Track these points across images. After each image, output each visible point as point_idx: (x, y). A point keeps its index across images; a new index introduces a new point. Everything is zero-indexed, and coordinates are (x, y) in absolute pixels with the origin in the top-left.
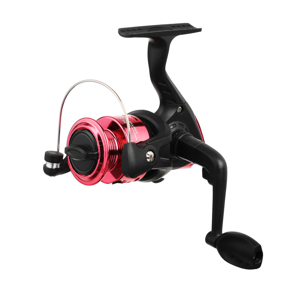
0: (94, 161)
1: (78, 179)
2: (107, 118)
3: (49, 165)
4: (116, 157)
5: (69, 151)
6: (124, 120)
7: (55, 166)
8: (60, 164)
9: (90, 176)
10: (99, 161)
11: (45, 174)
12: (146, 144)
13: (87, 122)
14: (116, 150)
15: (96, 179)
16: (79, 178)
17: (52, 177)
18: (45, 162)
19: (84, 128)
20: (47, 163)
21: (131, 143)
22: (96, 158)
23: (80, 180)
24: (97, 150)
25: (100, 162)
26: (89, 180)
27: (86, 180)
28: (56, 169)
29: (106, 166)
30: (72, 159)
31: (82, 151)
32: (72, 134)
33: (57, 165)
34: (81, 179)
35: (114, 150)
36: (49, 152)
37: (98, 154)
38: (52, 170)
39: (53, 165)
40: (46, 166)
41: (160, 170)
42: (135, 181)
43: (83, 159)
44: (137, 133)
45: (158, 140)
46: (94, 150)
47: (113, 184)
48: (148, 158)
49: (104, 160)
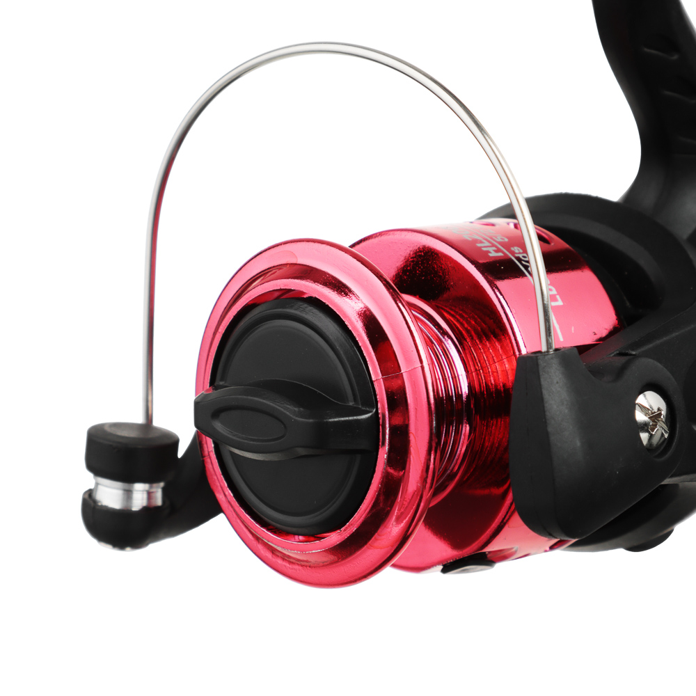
0: (358, 457)
1: (269, 555)
2: (398, 236)
3: (111, 495)
4: (458, 433)
5: (216, 414)
6: (487, 244)
7: (141, 496)
8: (162, 484)
9: (334, 538)
10: (383, 454)
11: (93, 542)
12: (621, 354)
13: (301, 261)
14: (459, 396)
15: (370, 554)
16: (273, 551)
17: (129, 554)
18: (88, 480)
19: (290, 290)
20: (97, 484)
21: (556, 350)
22: (364, 444)
23: (280, 561)
24: (371, 401)
25: (390, 461)
26: (332, 558)
27: (313, 560)
28: (148, 510)
29: (424, 480)
30: (233, 454)
31: (288, 410)
32: (222, 330)
33: (149, 494)
34: (285, 558)
35: (449, 397)
36: (107, 429)
37: (376, 421)
38: (124, 516)
39: (128, 494)
40: (95, 502)
41: (681, 485)
42: (552, 548)
43: (302, 451)
44: (560, 303)
45: (674, 335)
46: (355, 400)
47: (445, 570)
48: (644, 428)
49: (412, 450)
